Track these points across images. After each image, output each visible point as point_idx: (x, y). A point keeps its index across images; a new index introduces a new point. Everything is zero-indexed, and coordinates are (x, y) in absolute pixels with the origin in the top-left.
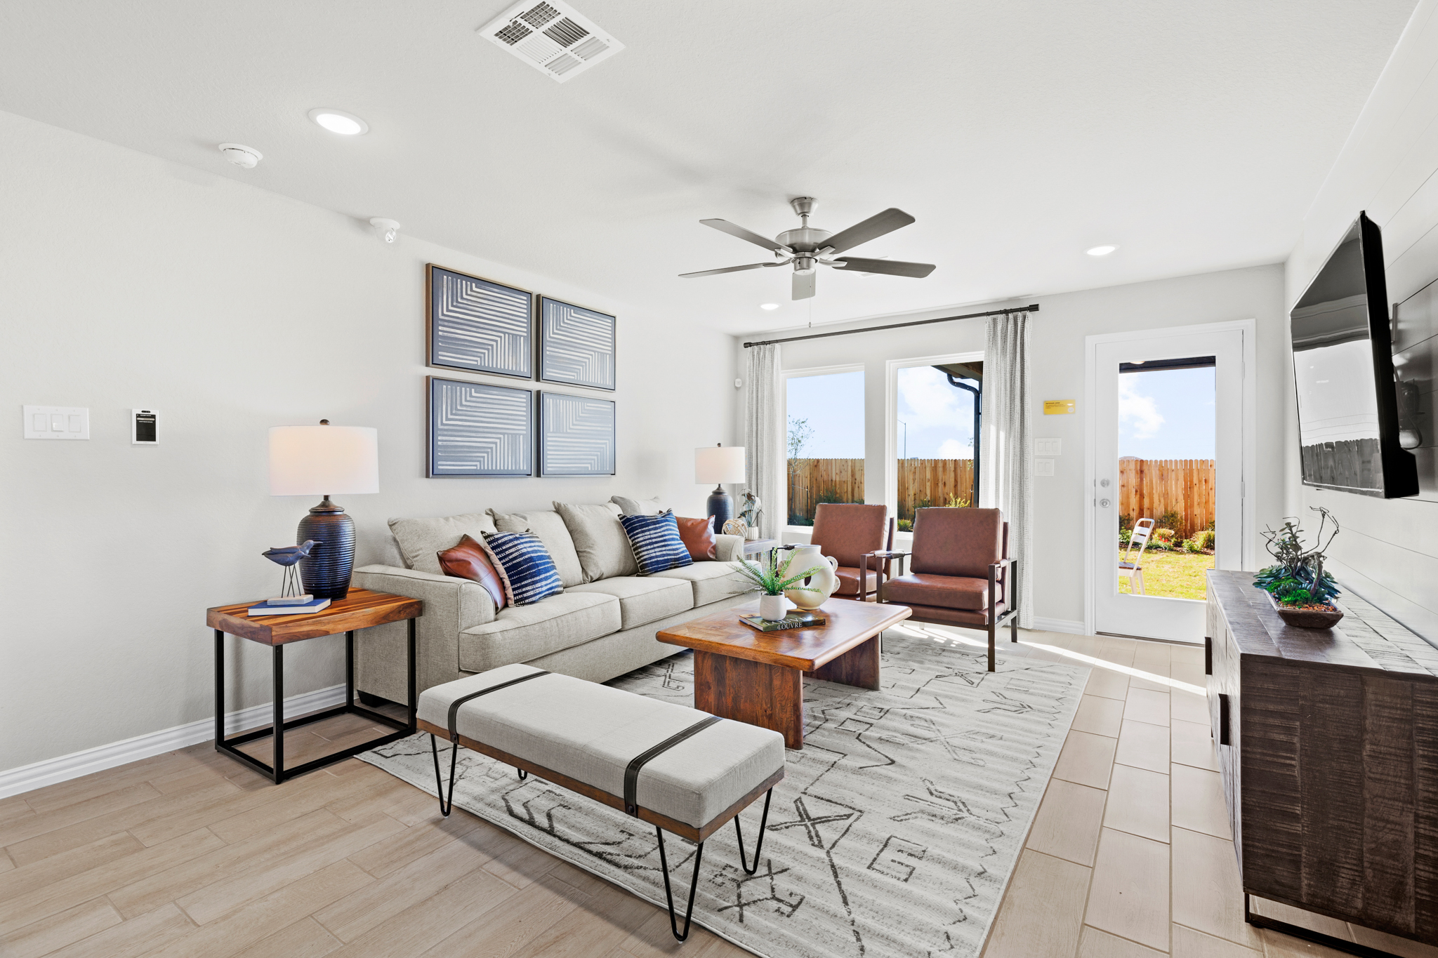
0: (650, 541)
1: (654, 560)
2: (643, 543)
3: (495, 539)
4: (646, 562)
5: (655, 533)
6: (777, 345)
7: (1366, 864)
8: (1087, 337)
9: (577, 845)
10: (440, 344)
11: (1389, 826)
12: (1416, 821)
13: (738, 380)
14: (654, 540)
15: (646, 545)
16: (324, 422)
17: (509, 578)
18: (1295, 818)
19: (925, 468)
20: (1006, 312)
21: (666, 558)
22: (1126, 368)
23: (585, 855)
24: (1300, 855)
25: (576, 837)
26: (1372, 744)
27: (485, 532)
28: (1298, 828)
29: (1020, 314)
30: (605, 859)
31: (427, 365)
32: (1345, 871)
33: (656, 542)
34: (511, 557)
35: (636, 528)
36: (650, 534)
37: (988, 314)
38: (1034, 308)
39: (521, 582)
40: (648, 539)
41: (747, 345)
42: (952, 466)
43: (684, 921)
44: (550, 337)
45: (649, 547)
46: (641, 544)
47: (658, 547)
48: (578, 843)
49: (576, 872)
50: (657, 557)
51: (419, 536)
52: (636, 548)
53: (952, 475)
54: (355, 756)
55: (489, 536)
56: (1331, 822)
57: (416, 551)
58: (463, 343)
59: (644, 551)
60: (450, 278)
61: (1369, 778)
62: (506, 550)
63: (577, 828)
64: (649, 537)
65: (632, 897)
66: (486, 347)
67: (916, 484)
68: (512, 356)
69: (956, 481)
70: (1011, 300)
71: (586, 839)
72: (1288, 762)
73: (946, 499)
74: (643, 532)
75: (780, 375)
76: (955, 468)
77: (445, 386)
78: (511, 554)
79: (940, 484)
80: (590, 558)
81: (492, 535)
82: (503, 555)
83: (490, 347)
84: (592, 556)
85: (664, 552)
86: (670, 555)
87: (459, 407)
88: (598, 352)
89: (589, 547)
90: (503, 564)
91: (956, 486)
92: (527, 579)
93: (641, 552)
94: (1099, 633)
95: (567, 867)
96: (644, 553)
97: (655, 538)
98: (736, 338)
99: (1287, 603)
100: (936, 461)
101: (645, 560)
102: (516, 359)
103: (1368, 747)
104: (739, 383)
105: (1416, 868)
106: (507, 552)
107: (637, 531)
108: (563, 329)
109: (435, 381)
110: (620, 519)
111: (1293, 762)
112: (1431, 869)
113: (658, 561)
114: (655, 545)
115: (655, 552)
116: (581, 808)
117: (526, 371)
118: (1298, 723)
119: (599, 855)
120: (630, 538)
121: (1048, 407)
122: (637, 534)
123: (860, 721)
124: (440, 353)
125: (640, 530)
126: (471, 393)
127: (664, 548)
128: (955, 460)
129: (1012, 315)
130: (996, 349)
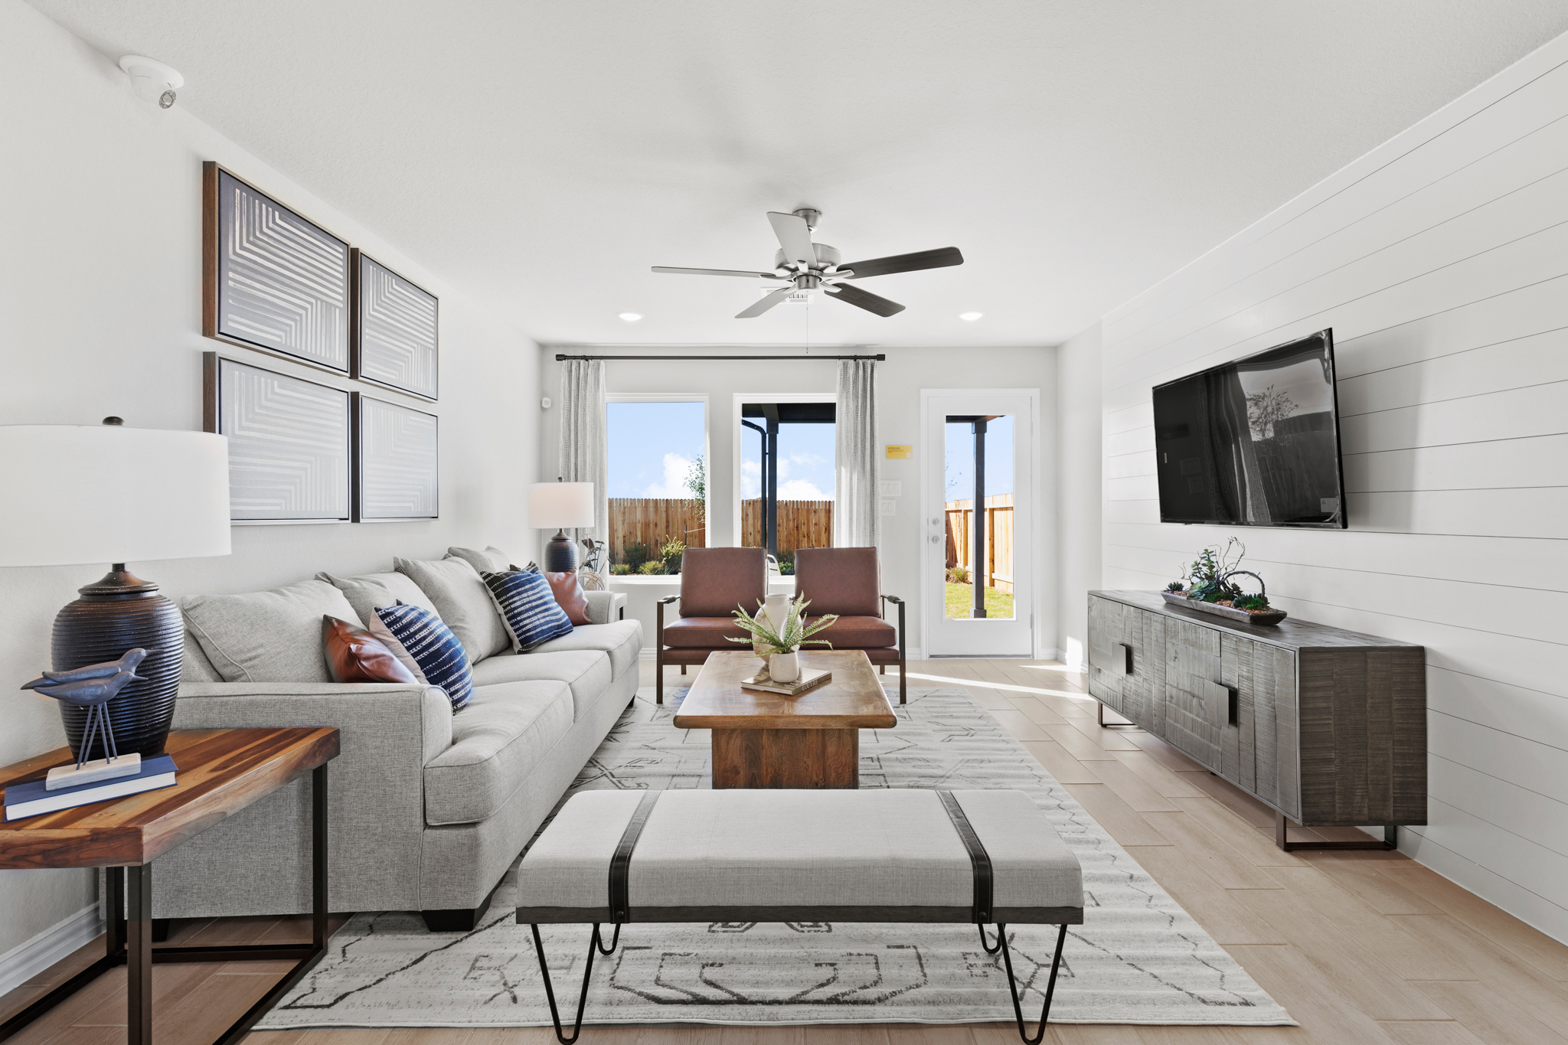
0: (530, 605)
1: (538, 630)
2: (522, 608)
3: (397, 618)
4: (530, 633)
5: (534, 594)
6: (602, 362)
7: (1369, 782)
8: (922, 390)
9: (792, 1001)
10: (230, 301)
11: (1380, 752)
12: (1394, 745)
13: (545, 399)
14: (534, 604)
15: (527, 611)
16: (111, 421)
17: (426, 675)
18: (1330, 761)
19: (636, 508)
20: (855, 358)
21: (550, 625)
22: (951, 419)
23: (816, 1007)
24: (1334, 788)
25: (785, 993)
26: (1371, 698)
27: (380, 610)
28: (1333, 768)
29: (869, 362)
30: (846, 1002)
31: (205, 333)
32: (1358, 791)
33: (537, 606)
34: (424, 643)
35: (509, 590)
36: (528, 596)
37: (839, 358)
38: (881, 357)
39: (446, 679)
40: (527, 603)
41: (560, 358)
42: (663, 507)
43: (1017, 1025)
44: (370, 314)
45: (531, 613)
46: (519, 610)
47: (540, 612)
48: (791, 999)
49: (833, 1032)
50: (541, 625)
51: (252, 625)
52: (513, 617)
53: (664, 515)
54: (254, 1028)
55: (388, 614)
56: (1351, 758)
57: (249, 651)
58: (262, 305)
59: (525, 619)
60: (244, 194)
61: (1371, 722)
62: (416, 633)
63: (762, 983)
64: (528, 599)
65: (927, 1028)
66: (293, 316)
67: (626, 525)
68: (326, 336)
69: (667, 521)
70: (858, 347)
71: (798, 991)
72: (1327, 722)
73: (657, 541)
74: (519, 594)
75: (606, 396)
76: (667, 508)
77: (237, 373)
78: (424, 638)
79: (651, 526)
80: (465, 635)
81: (391, 613)
82: (412, 641)
83: (298, 318)
84: (466, 632)
85: (548, 619)
86: (552, 621)
87: (257, 410)
88: (422, 345)
89: (462, 620)
90: (414, 655)
91: (667, 527)
92: (453, 673)
93: (521, 621)
94: (931, 656)
95: (815, 1031)
96: (525, 622)
97: (535, 600)
98: (543, 347)
99: (1251, 609)
100: (647, 501)
101: (529, 630)
102: (330, 341)
103: (1370, 701)
104: (546, 402)
105: (1394, 777)
106: (418, 637)
107: (511, 593)
108: (384, 304)
109: (222, 361)
110: (484, 578)
111: (1330, 722)
112: (1400, 775)
113: (543, 630)
114: (537, 610)
115: (538, 619)
116: (734, 958)
117: (341, 361)
118: (1332, 693)
119: (834, 1001)
120: (501, 603)
121: (890, 452)
122: (513, 596)
123: (871, 775)
124: (230, 316)
125: (515, 592)
126: (273, 387)
127: (546, 614)
128: (667, 500)
129: (861, 362)
130: (848, 392)
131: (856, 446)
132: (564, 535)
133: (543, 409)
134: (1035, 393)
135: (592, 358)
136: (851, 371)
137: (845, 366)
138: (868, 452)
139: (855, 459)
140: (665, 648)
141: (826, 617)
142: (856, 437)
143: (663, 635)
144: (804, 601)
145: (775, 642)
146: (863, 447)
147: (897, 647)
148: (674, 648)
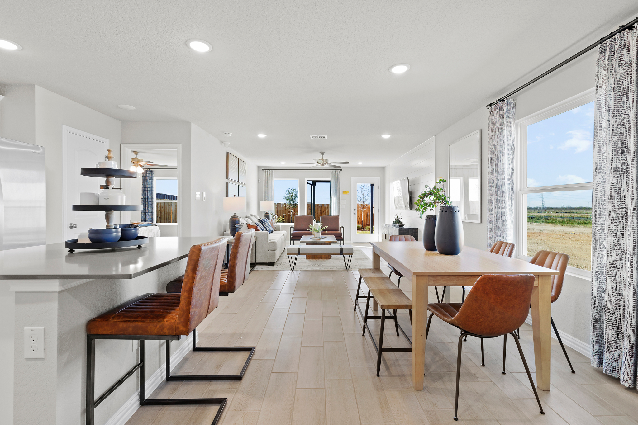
6: (273, 171)
8: (351, 178)
29: (338, 171)
38: (341, 170)
41: (263, 170)
77: (229, 185)
87: (231, 191)
98: (259, 167)
121: (343, 193)
129: (336, 171)
130: (333, 178)
131: (335, 191)
132: (268, 212)
133: (259, 182)
134: (379, 178)
135: (271, 170)
136: (334, 173)
137: (333, 172)
138: (338, 193)
139: (335, 195)
140: (292, 237)
141: (326, 226)
142: (335, 189)
143: (291, 234)
144: (322, 223)
145: (317, 231)
146: (337, 192)
147: (342, 237)
148: (294, 237)
